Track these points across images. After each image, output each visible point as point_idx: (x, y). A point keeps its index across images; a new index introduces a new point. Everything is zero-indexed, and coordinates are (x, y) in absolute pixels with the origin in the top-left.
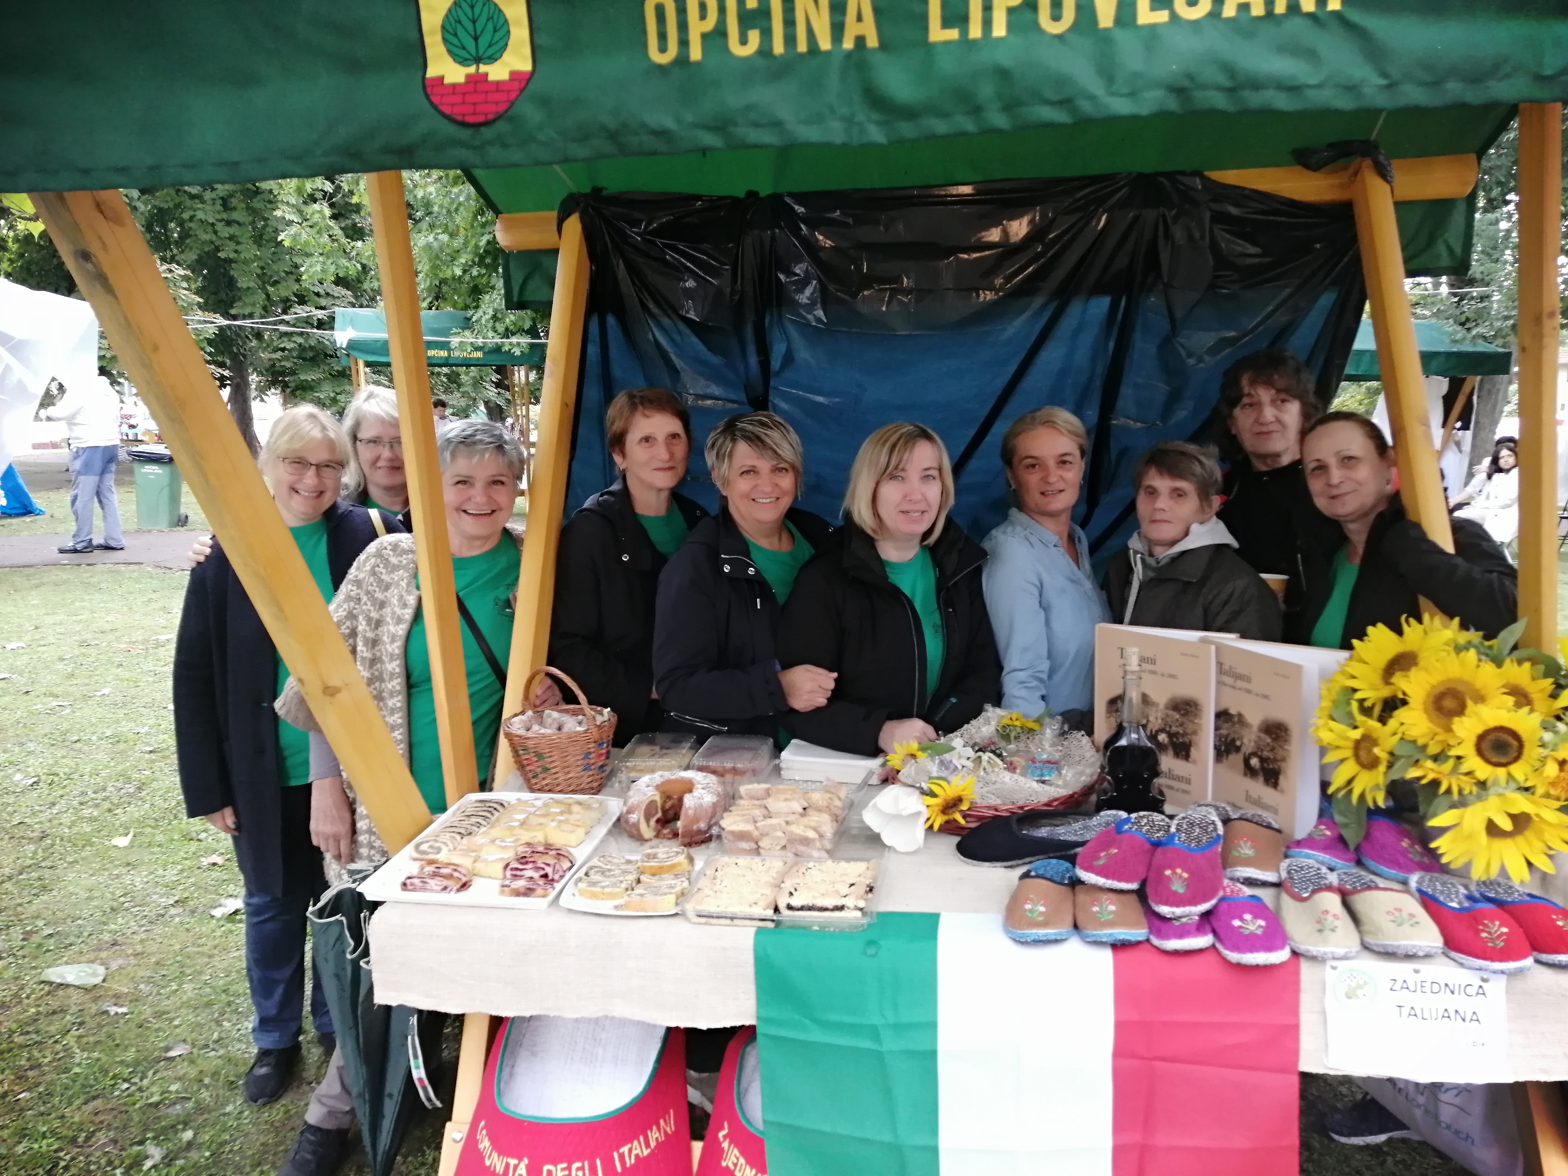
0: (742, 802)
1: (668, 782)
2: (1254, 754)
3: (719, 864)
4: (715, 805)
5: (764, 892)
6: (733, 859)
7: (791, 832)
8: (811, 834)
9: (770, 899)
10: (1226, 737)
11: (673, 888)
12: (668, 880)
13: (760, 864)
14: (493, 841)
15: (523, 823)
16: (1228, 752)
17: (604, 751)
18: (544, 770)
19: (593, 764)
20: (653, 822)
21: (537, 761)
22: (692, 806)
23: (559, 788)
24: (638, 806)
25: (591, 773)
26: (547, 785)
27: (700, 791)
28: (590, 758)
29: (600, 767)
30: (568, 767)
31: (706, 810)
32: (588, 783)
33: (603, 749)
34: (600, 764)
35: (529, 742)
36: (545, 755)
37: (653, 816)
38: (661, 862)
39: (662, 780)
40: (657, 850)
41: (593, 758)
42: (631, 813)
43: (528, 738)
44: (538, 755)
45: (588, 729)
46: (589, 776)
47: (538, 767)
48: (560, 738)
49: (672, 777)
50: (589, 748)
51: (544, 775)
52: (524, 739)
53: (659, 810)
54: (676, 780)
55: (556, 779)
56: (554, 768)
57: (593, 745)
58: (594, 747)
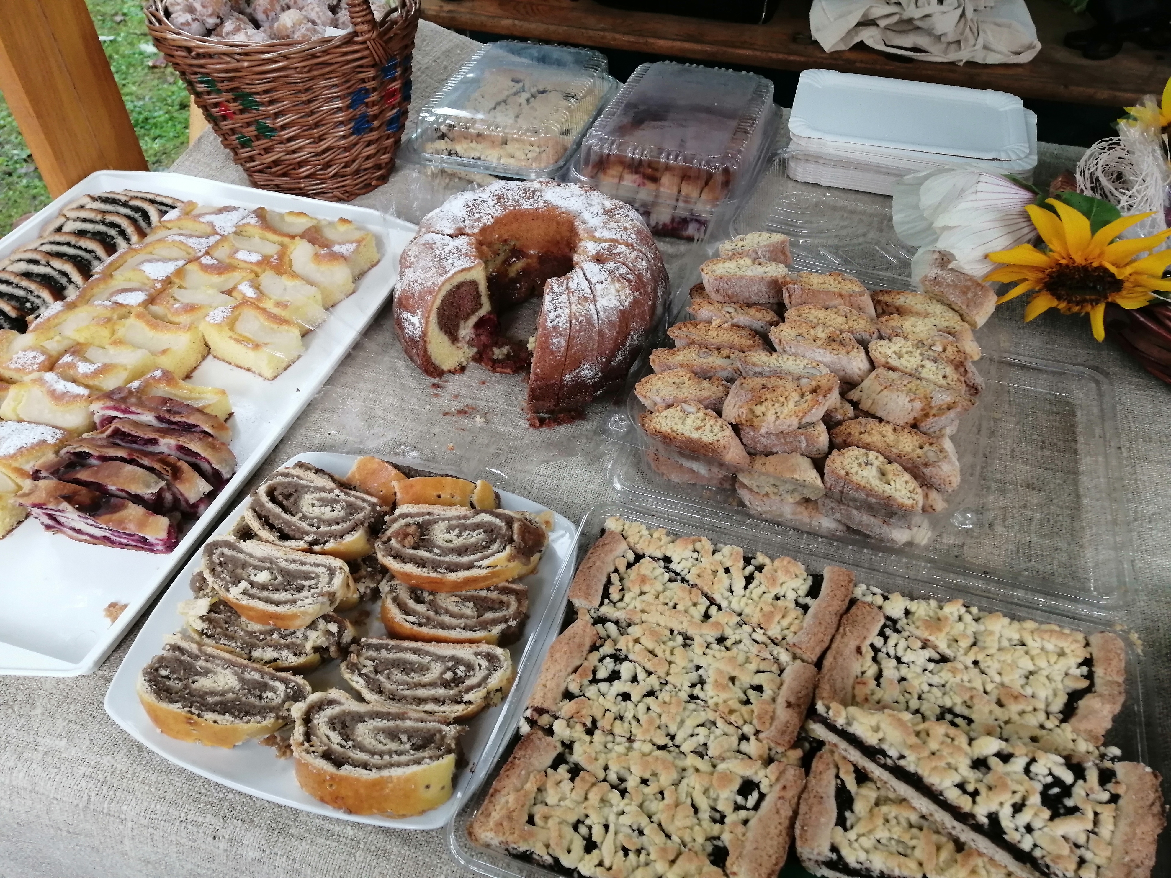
1: (515, 217)
17: (396, 85)
18: (264, 131)
19: (375, 117)
20: (466, 330)
21: (242, 111)
22: (563, 325)
23: (305, 171)
24: (422, 297)
25: (374, 135)
26: (276, 163)
27: (592, 269)
28: (367, 105)
29: (391, 122)
30: (317, 125)
31: (600, 333)
32: (368, 158)
33: (394, 80)
34: (391, 114)
35: (214, 66)
36: (257, 98)
37: (467, 317)
38: (435, 566)
39: (499, 212)
40: (437, 510)
41: (374, 104)
42: (407, 310)
43: (210, 56)
44: (239, 95)
45: (355, 34)
46: (369, 144)
47: (249, 124)
48: (286, 57)
49: (526, 205)
50: (363, 81)
51: (263, 143)
52: (199, 56)
53: (485, 300)
54: (535, 215)
55: (294, 152)
56: (283, 127)
57: (371, 73)
58: (374, 78)
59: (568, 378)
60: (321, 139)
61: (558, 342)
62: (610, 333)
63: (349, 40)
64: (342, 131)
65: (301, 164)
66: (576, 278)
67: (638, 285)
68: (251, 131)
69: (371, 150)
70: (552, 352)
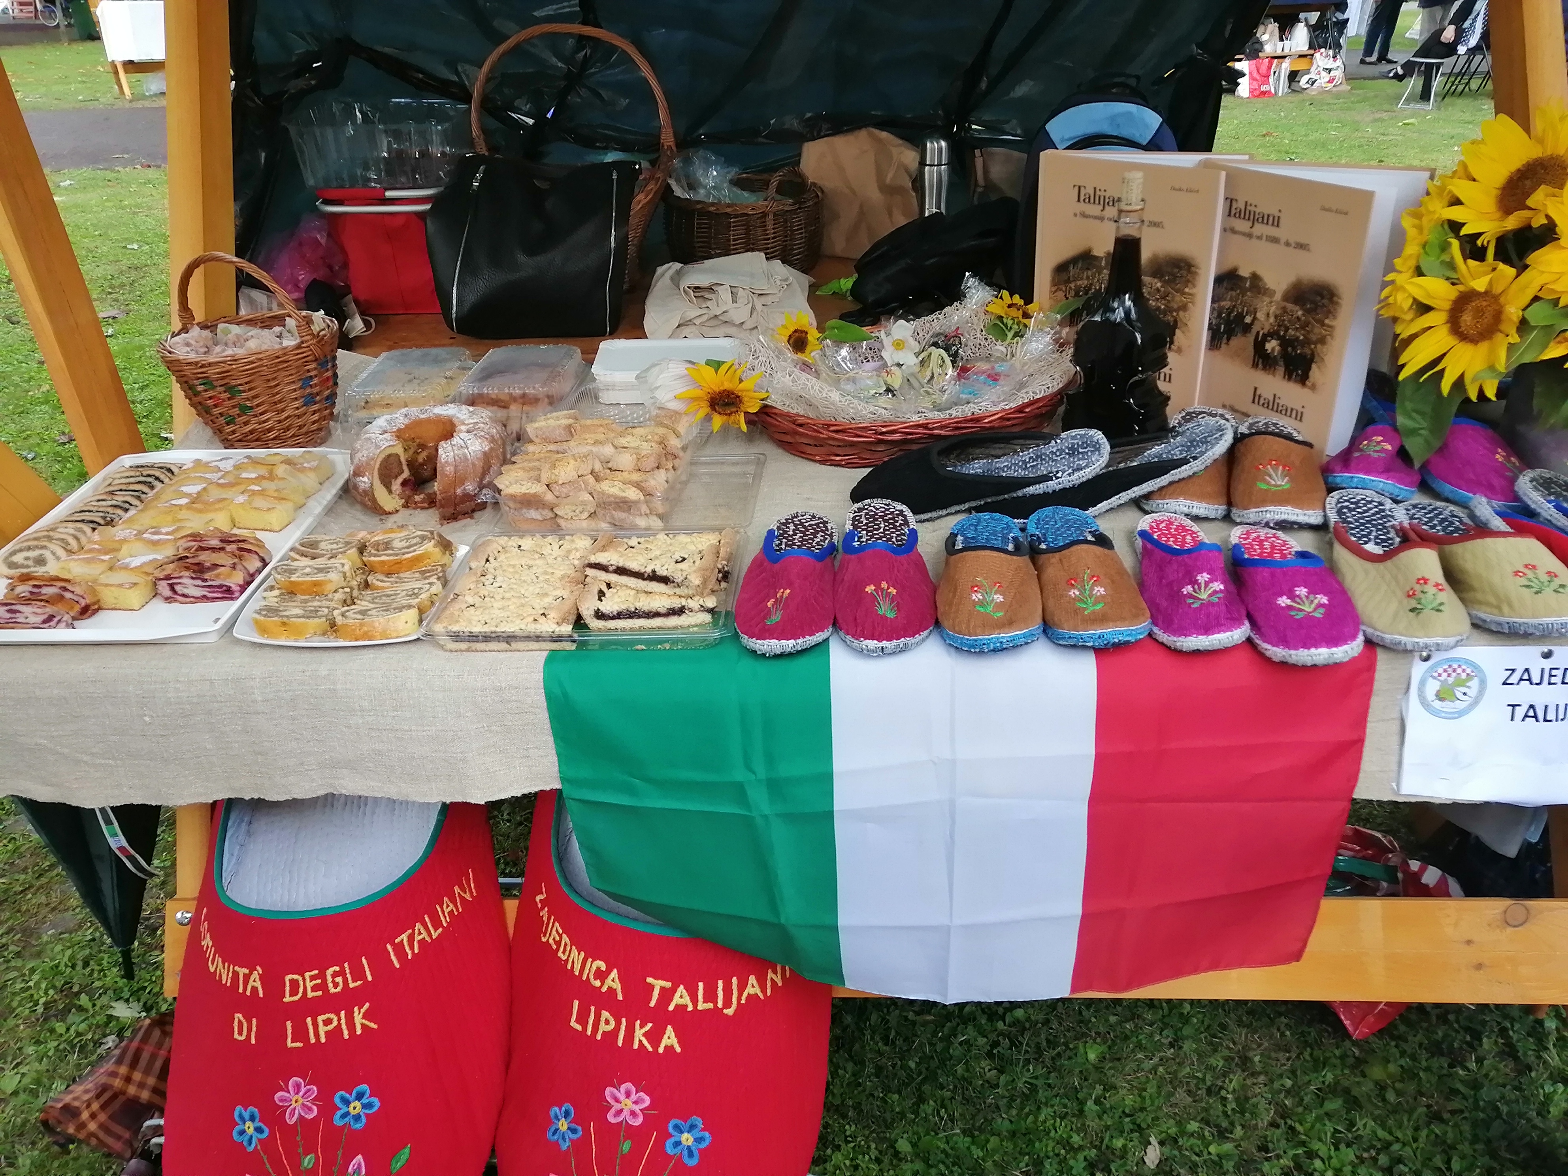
0: (531, 448)
1: (417, 423)
2: (1272, 335)
3: (492, 549)
4: (487, 456)
5: (559, 593)
6: (515, 541)
7: (603, 493)
8: (633, 494)
9: (568, 605)
10: (1230, 311)
11: (416, 595)
12: (411, 582)
13: (556, 546)
14: (140, 533)
15: (195, 499)
16: (1230, 333)
17: (329, 373)
18: (244, 410)
19: (318, 394)
20: (396, 486)
21: (229, 399)
22: (451, 459)
23: (272, 435)
24: (368, 464)
25: (316, 407)
26: (252, 432)
27: (463, 435)
28: (311, 386)
29: (327, 398)
30: (280, 401)
31: (473, 464)
32: (314, 423)
33: (328, 370)
34: (327, 393)
35: (212, 371)
36: (241, 388)
37: (396, 477)
38: (397, 555)
39: (407, 421)
40: (392, 535)
41: (316, 385)
42: (359, 476)
43: (210, 364)
44: (229, 389)
45: (302, 342)
46: (314, 412)
47: (234, 407)
48: (261, 359)
49: (422, 416)
50: (309, 371)
51: (244, 418)
52: (203, 366)
53: (405, 467)
54: (428, 421)
55: (265, 422)
56: (258, 405)
57: (313, 366)
58: (315, 369)
59: (459, 491)
60: (283, 410)
61: (449, 469)
62: (479, 464)
63: (299, 347)
64: (296, 404)
65: (270, 430)
66: (456, 440)
67: (493, 440)
68: (236, 411)
69: (316, 417)
70: (447, 476)
